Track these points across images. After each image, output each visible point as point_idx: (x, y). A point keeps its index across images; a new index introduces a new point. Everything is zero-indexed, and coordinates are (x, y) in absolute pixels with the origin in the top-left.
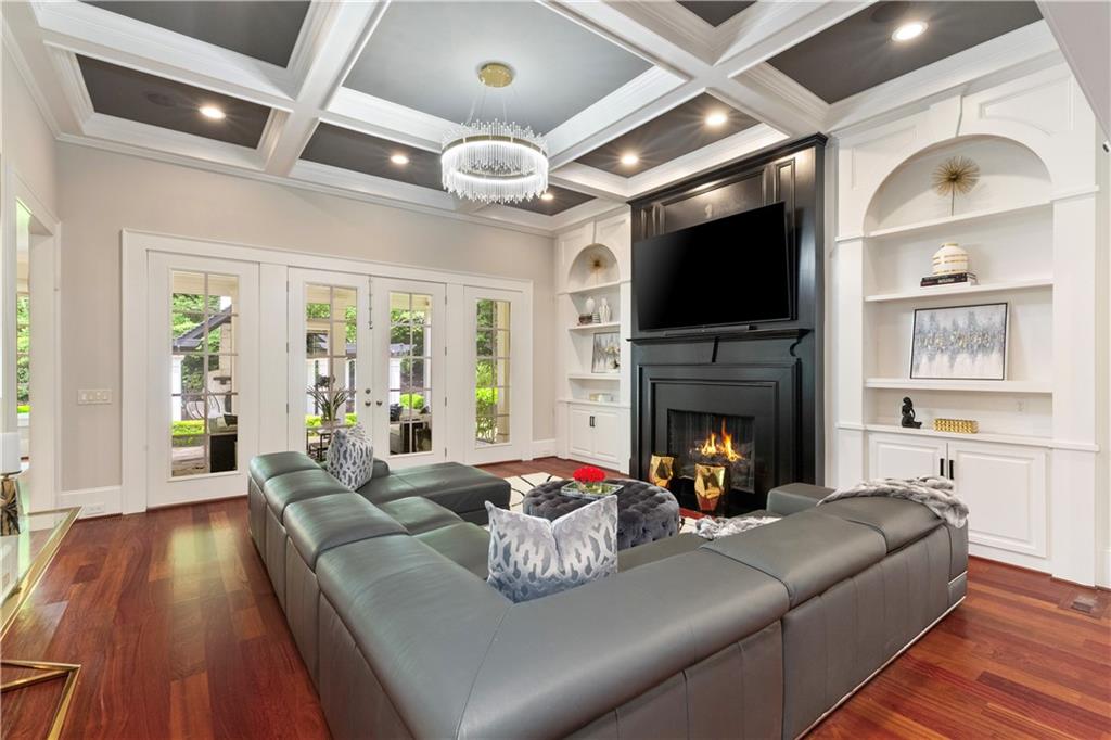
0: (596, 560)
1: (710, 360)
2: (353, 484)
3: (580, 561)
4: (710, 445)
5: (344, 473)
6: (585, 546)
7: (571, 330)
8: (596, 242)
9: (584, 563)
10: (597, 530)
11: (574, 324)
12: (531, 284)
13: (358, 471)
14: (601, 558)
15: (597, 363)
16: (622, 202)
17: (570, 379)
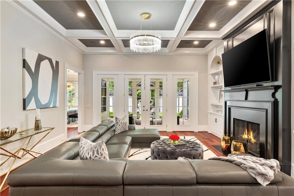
0: (93, 156)
1: (244, 99)
2: (119, 131)
3: (88, 155)
4: (245, 134)
5: (117, 128)
6: (91, 152)
7: (211, 87)
8: (217, 55)
9: (89, 156)
10: (95, 148)
11: (212, 85)
12: (198, 72)
13: (121, 128)
14: (94, 156)
15: (220, 100)
16: (220, 39)
17: (211, 105)
